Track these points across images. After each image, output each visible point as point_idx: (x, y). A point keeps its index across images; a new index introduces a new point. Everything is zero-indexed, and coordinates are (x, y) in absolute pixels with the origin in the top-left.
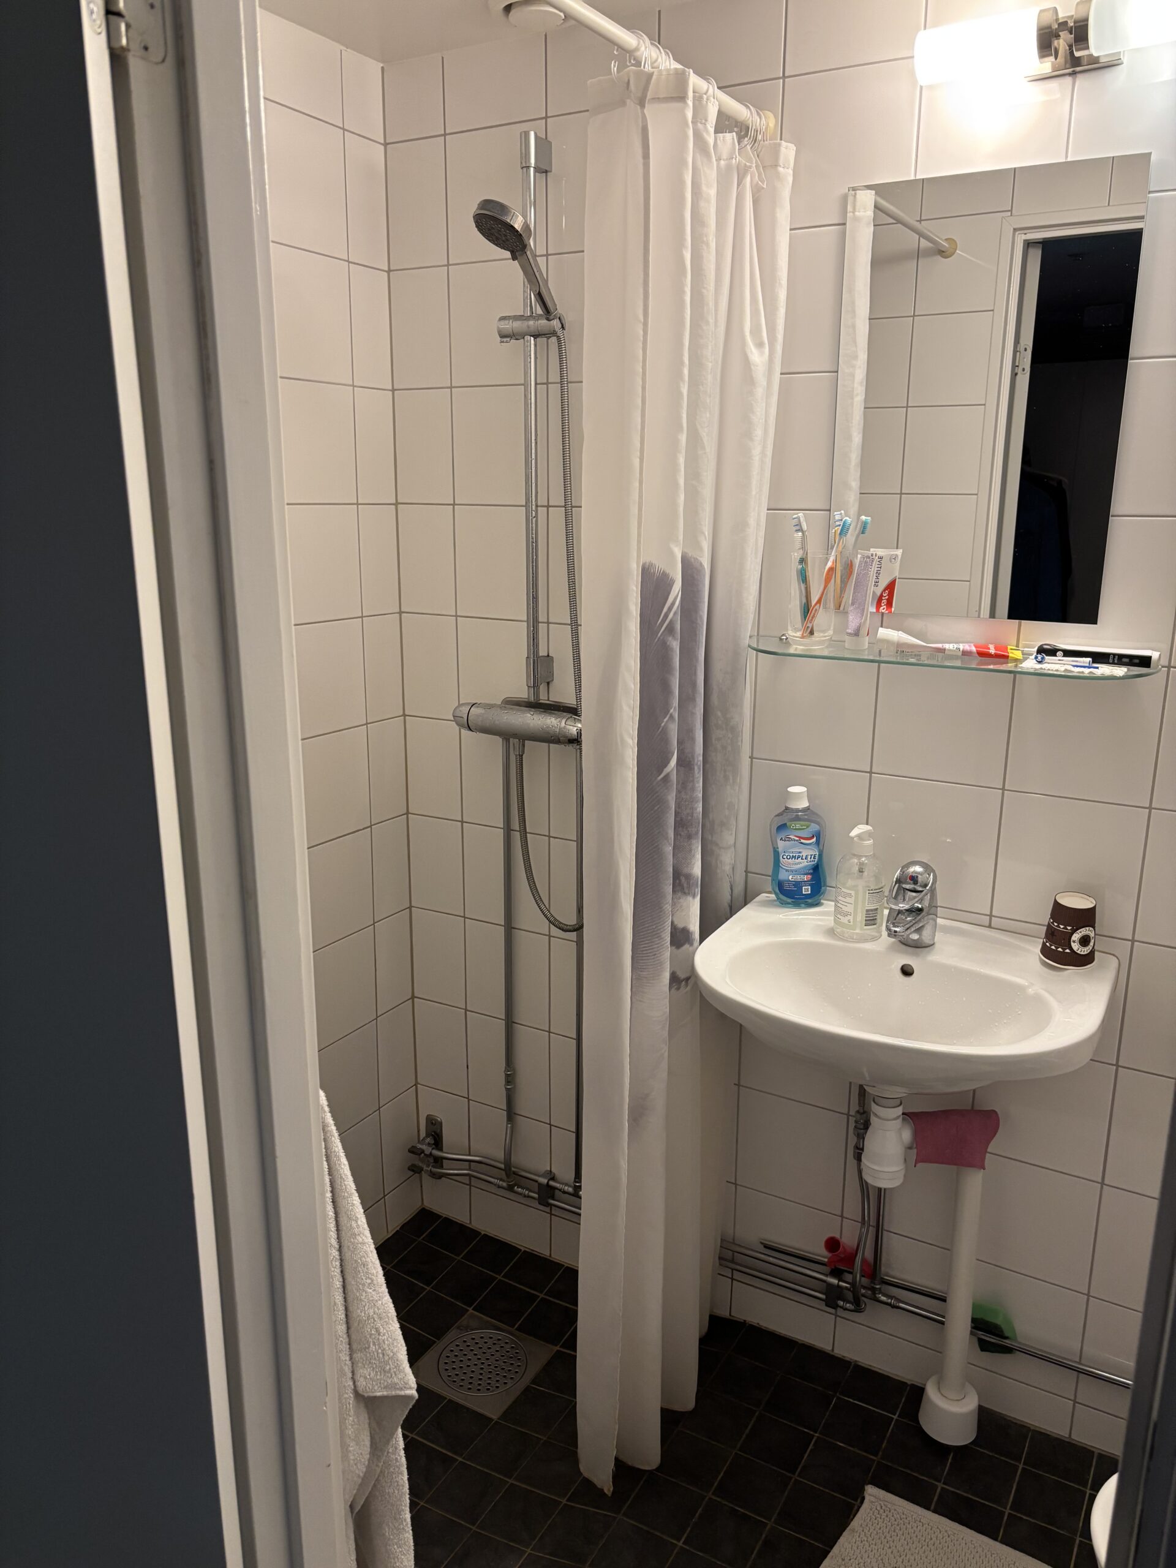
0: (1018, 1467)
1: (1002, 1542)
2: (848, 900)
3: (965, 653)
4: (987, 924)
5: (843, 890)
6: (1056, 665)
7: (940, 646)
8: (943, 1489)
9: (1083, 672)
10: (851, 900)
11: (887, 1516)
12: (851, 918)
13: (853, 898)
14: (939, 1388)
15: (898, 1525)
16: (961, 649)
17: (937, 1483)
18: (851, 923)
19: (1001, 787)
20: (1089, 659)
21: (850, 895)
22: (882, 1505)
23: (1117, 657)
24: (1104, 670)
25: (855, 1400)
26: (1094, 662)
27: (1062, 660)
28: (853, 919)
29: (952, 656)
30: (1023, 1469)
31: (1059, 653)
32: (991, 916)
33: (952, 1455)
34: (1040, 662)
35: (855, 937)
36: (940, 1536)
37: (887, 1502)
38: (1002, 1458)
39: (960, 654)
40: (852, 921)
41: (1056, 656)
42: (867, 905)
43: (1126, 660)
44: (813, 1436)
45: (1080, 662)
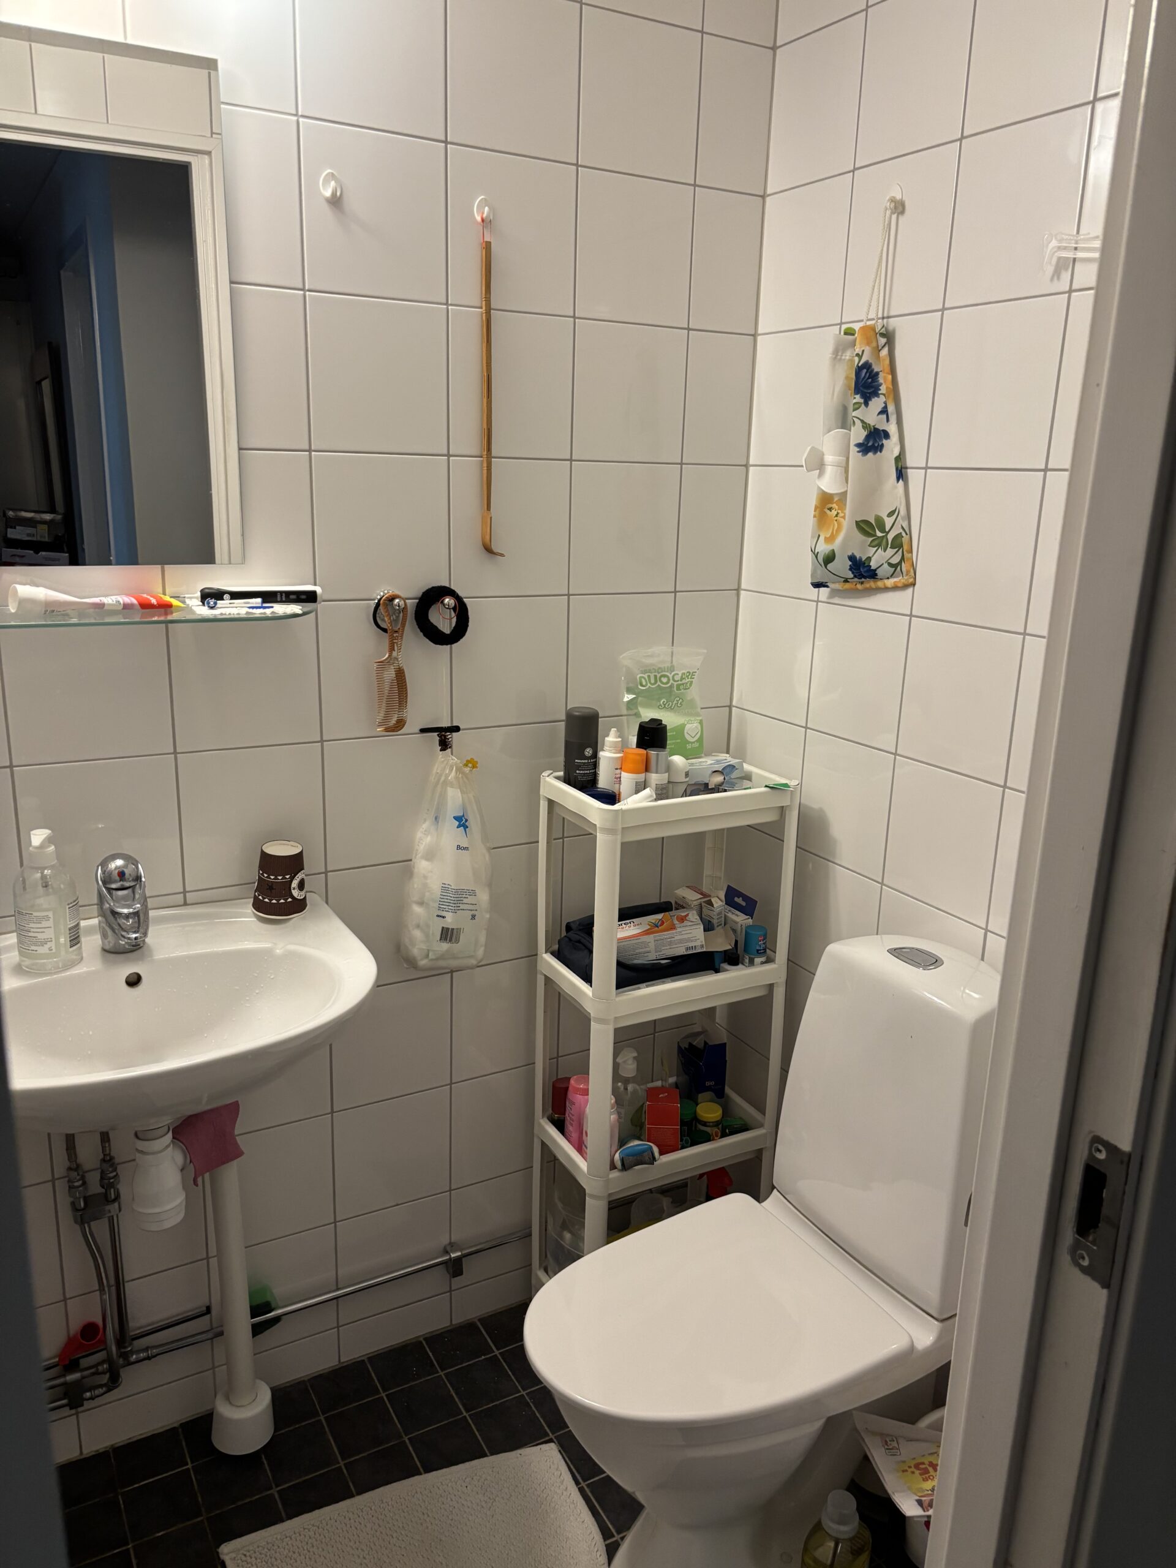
0: (320, 1419)
1: (360, 1493)
2: (44, 924)
3: (127, 607)
4: (182, 903)
5: (35, 914)
6: (227, 608)
7: (96, 600)
8: (278, 1492)
9: (265, 613)
10: (50, 923)
11: (256, 1559)
12: (52, 945)
13: (51, 920)
14: (230, 1403)
15: (271, 1558)
16: (122, 602)
17: (269, 1492)
18: (54, 951)
19: (172, 751)
20: (259, 600)
21: (47, 918)
22: (245, 1553)
23: (284, 594)
24: (280, 609)
25: (140, 1482)
26: (264, 602)
27: (234, 603)
28: (56, 945)
29: (113, 612)
30: (326, 1418)
31: (226, 596)
32: (185, 892)
33: (263, 1457)
34: (212, 608)
35: (60, 966)
36: (311, 1534)
37: (244, 1547)
38: (303, 1424)
39: (122, 607)
40: (53, 948)
41: (223, 600)
42: (69, 923)
43: (292, 597)
44: (128, 1550)
45: (253, 603)
